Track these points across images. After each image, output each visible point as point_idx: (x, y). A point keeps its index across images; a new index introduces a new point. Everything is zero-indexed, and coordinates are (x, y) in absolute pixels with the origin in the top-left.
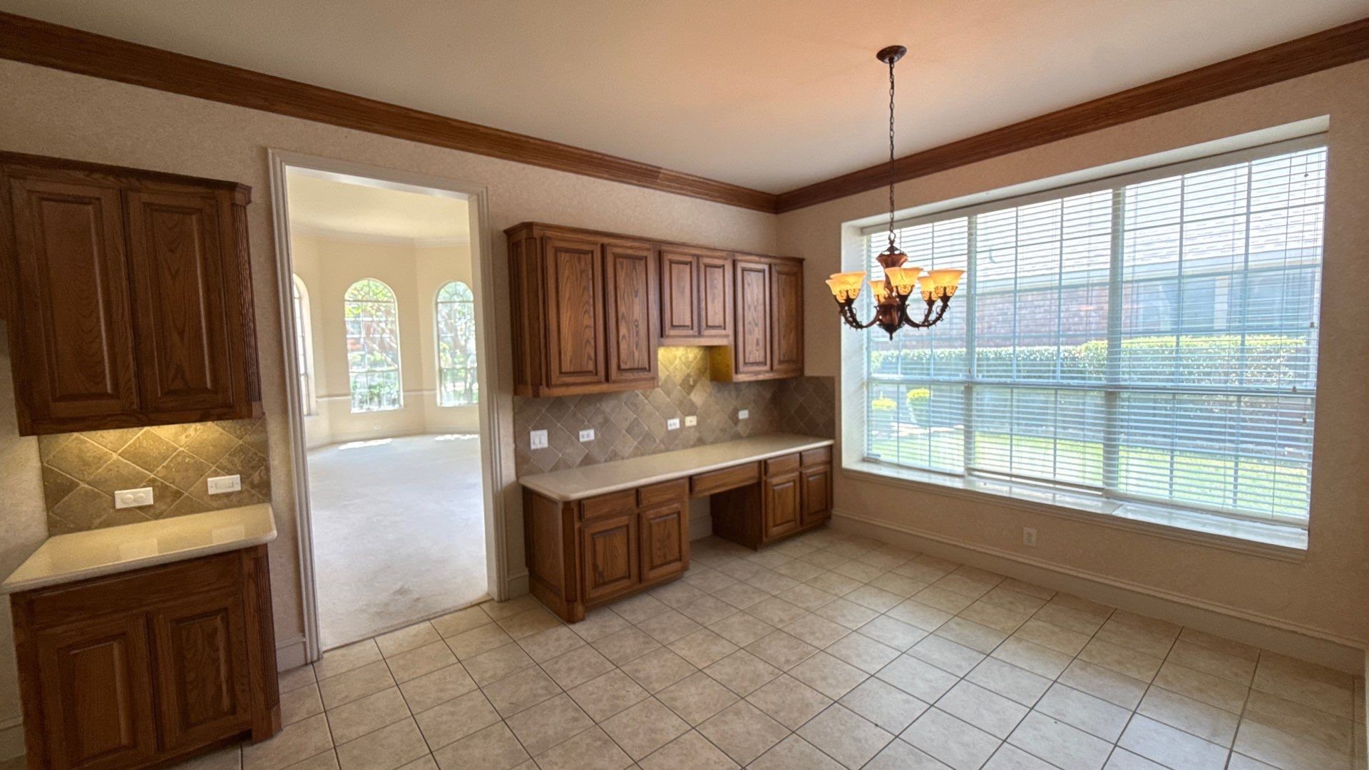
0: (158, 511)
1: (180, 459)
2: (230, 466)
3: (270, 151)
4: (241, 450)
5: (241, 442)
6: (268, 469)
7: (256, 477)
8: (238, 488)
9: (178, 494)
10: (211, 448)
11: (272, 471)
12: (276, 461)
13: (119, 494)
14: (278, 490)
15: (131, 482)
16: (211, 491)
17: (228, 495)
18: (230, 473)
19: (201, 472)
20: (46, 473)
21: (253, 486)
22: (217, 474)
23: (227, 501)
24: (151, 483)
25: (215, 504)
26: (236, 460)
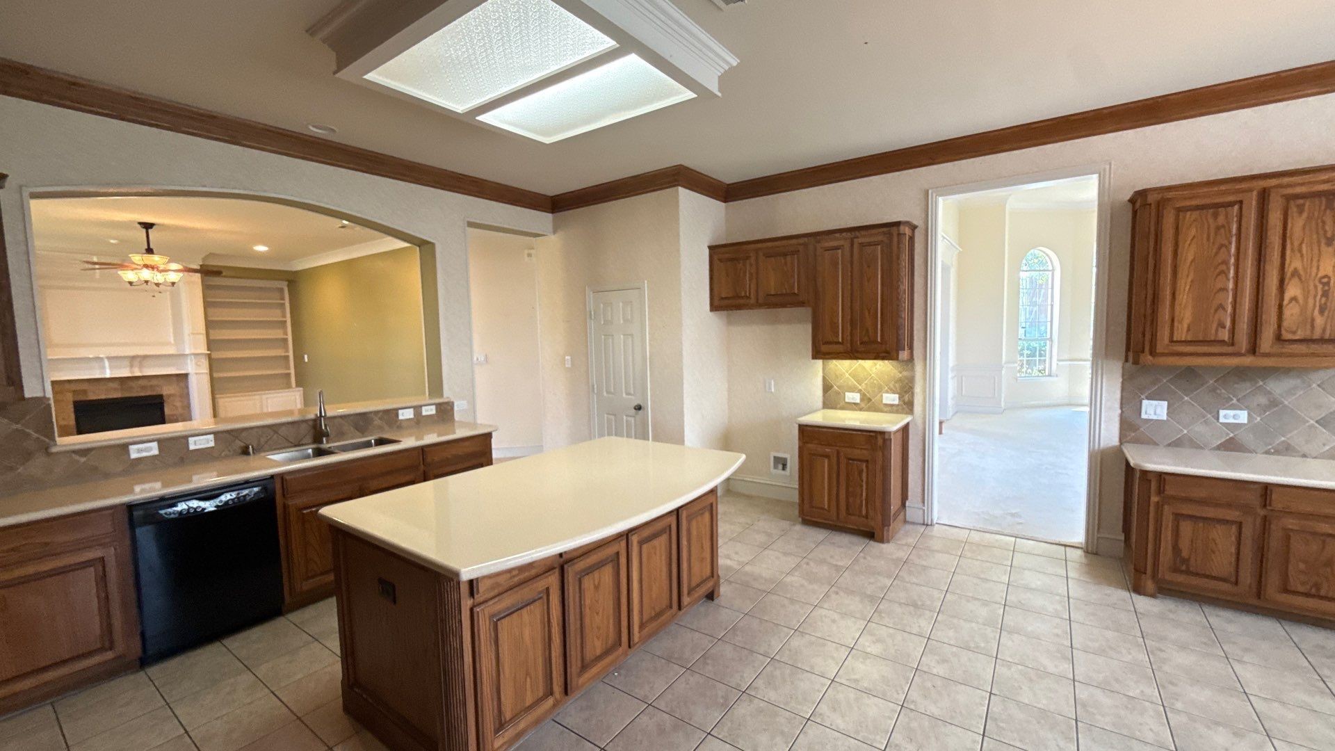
0: (861, 407)
1: (872, 380)
2: (894, 389)
3: (930, 192)
4: (900, 380)
5: (901, 375)
6: (913, 394)
7: (906, 398)
8: (897, 402)
9: (870, 400)
10: (886, 377)
11: (915, 395)
12: (918, 389)
13: (847, 394)
14: (918, 408)
15: (852, 389)
16: (884, 402)
17: (892, 405)
18: (894, 393)
19: (880, 389)
20: (824, 379)
21: (905, 403)
22: (887, 392)
23: (891, 409)
24: (860, 391)
25: (885, 409)
26: (897, 385)
